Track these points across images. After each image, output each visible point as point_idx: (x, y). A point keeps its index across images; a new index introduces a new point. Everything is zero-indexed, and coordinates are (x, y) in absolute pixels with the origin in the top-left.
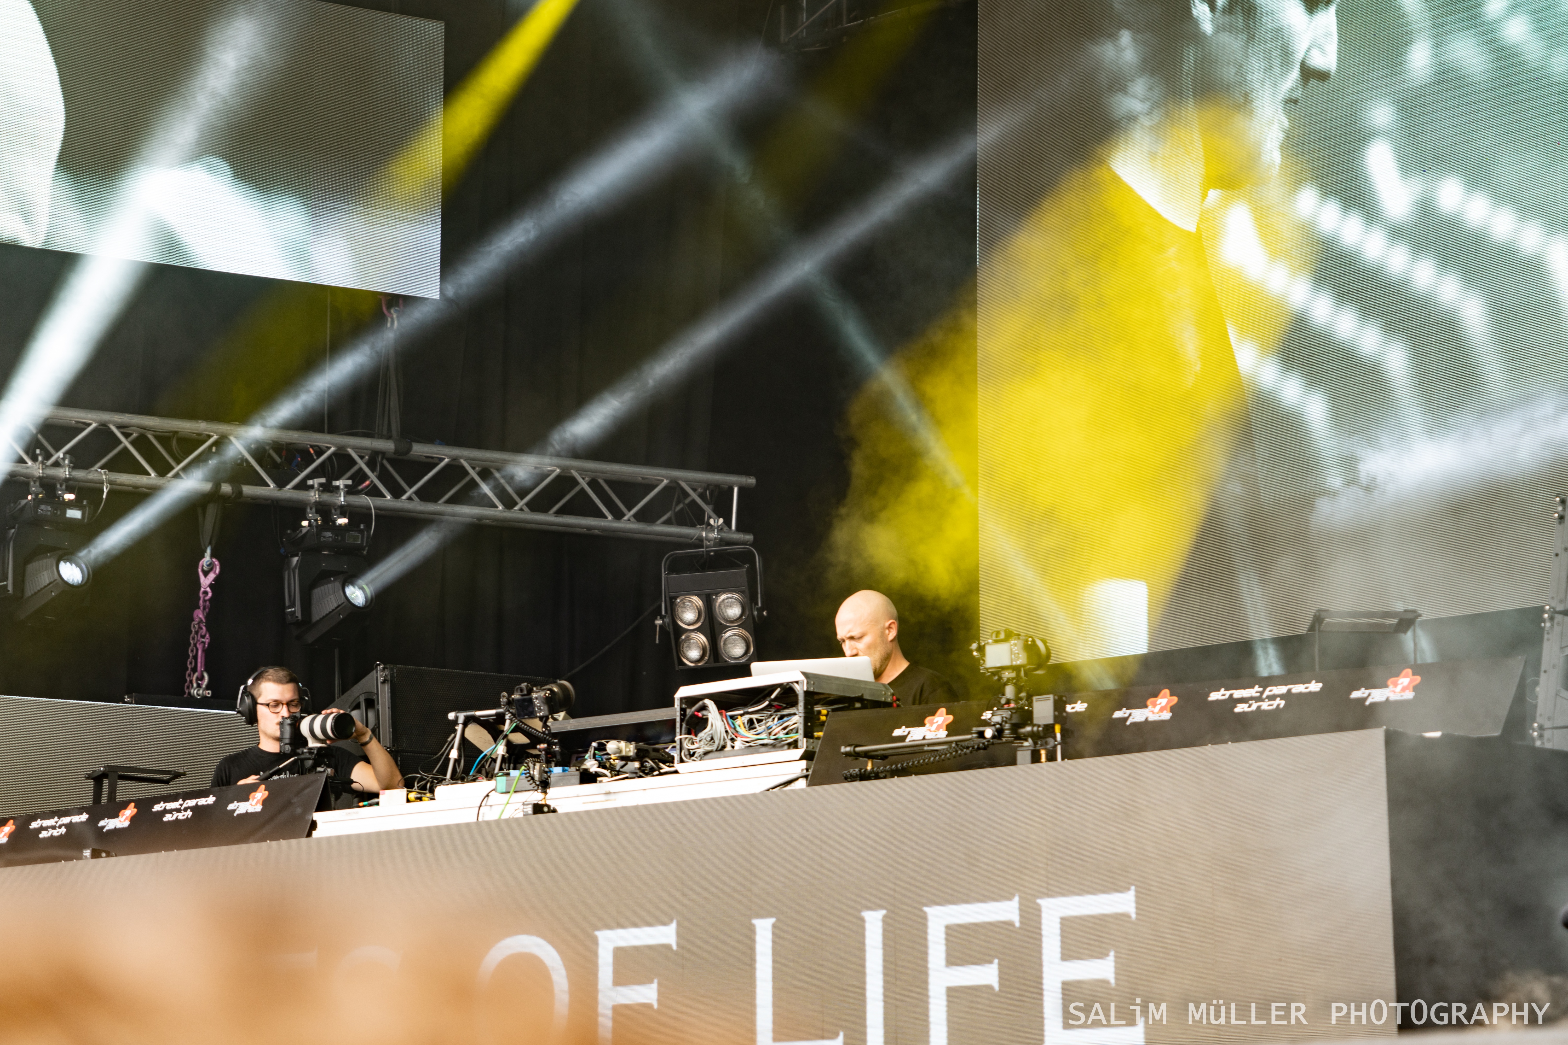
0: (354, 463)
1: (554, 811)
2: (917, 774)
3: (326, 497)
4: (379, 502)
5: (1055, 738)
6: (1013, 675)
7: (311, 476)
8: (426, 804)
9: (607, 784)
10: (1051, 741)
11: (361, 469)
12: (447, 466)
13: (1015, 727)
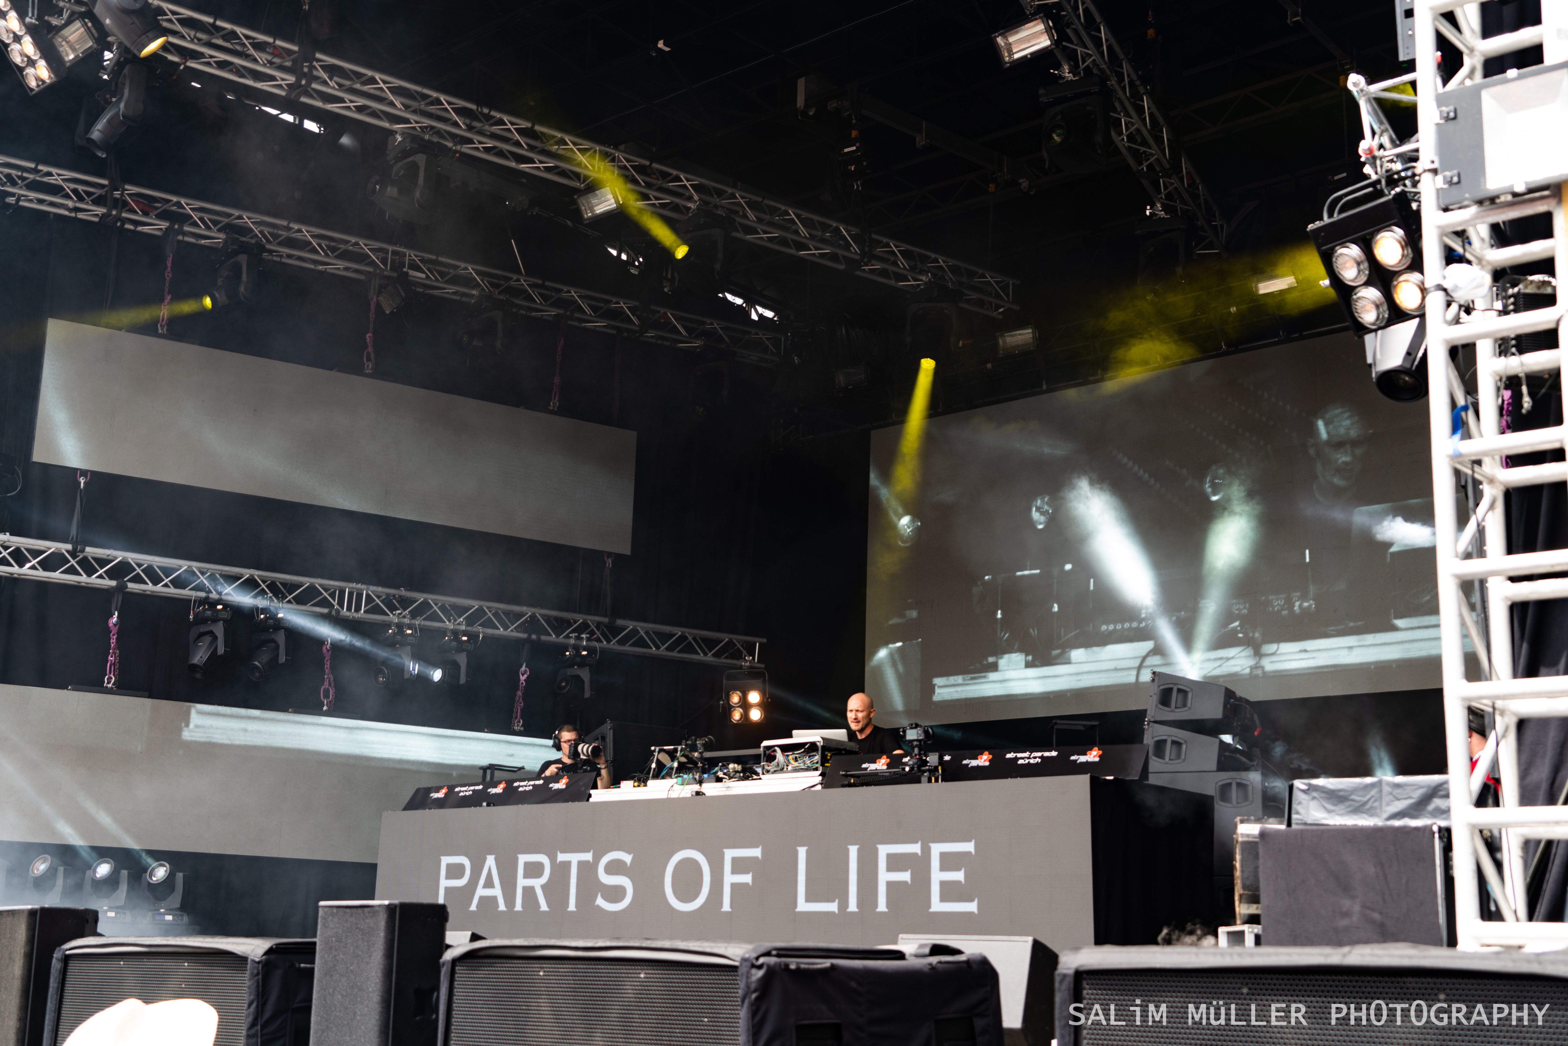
0: (590, 626)
1: (704, 794)
2: (875, 785)
3: (578, 642)
4: (601, 645)
5: (938, 772)
6: (918, 743)
7: (571, 632)
8: (642, 789)
9: (727, 783)
10: (937, 773)
11: (593, 630)
12: (632, 629)
13: (919, 767)
